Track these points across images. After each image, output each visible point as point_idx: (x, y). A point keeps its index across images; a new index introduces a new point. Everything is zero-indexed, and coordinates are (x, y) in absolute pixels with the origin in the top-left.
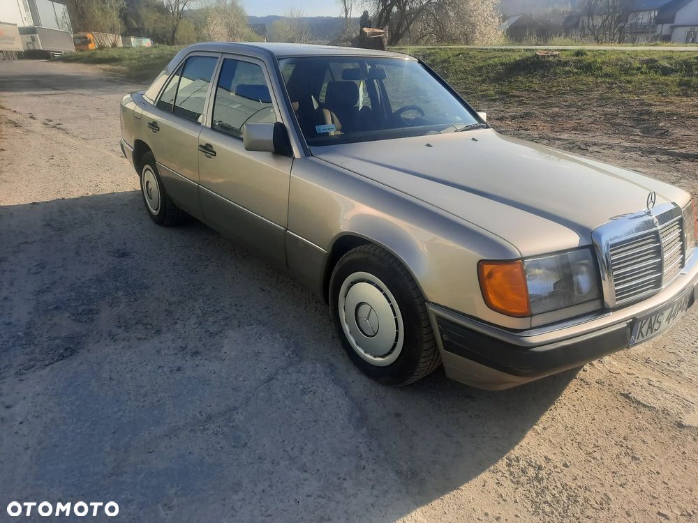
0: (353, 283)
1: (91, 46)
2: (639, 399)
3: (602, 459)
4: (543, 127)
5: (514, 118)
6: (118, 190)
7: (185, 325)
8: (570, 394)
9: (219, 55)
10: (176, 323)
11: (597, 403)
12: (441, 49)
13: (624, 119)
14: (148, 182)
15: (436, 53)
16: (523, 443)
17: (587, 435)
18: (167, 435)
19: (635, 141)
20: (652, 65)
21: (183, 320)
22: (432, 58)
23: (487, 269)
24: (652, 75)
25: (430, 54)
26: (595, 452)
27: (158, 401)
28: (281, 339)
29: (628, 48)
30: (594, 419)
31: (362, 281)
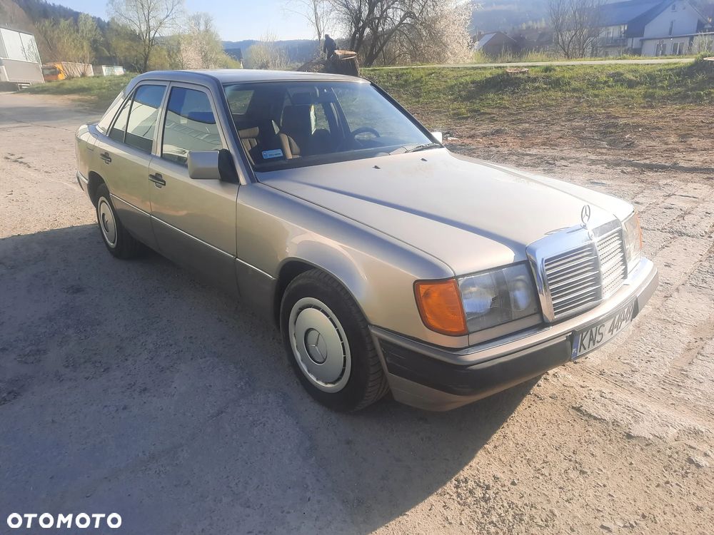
0: (302, 309)
1: (61, 77)
2: (590, 411)
3: (550, 475)
4: (513, 143)
5: (485, 135)
6: (77, 223)
7: (136, 361)
8: (523, 411)
9: (167, 84)
10: (126, 360)
11: (549, 418)
12: (413, 69)
13: (591, 132)
14: (104, 214)
15: (410, 73)
16: (473, 463)
17: (537, 451)
18: (106, 478)
19: (602, 154)
20: (618, 78)
21: (134, 356)
22: (405, 78)
23: (423, 289)
24: (618, 88)
25: (403, 74)
26: (543, 468)
27: (100, 443)
28: (235, 371)
29: (596, 62)
30: (545, 435)
31: (310, 306)
